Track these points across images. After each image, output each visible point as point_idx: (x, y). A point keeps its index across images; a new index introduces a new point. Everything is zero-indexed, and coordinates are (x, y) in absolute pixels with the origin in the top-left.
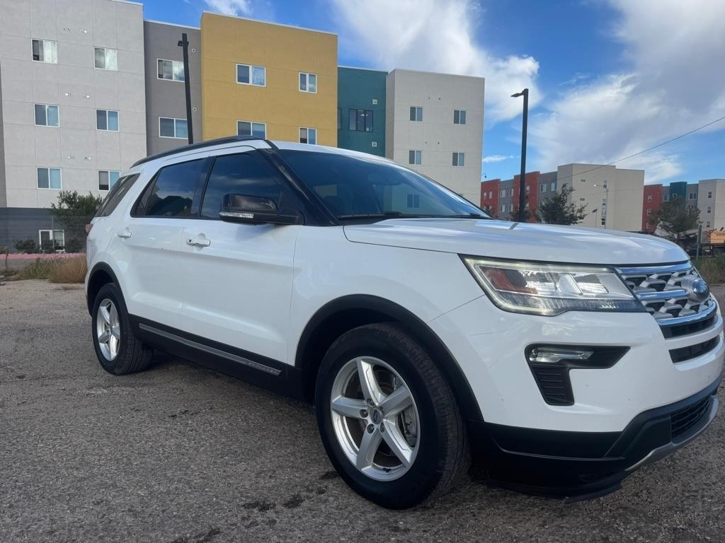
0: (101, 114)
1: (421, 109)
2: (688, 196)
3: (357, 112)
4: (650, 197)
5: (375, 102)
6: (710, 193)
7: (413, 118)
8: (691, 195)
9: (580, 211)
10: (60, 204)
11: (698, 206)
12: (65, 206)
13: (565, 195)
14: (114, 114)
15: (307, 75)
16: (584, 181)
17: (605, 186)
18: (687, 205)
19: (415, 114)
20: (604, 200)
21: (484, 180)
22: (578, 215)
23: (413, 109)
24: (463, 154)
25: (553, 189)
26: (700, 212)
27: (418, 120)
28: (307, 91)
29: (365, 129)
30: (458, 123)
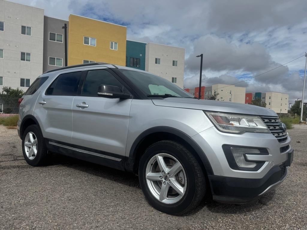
0: (23, 54)
1: (160, 59)
2: (262, 98)
3: (133, 59)
4: (248, 98)
5: (141, 55)
6: (270, 97)
7: (156, 63)
8: (263, 97)
10: (3, 92)
11: (266, 102)
12: (5, 93)
13: (215, 96)
14: (29, 54)
15: (114, 43)
16: (223, 90)
17: (230, 93)
18: (262, 101)
19: (157, 61)
20: (230, 98)
23: (156, 59)
24: (176, 78)
25: (210, 94)
26: (266, 104)
27: (158, 64)
28: (113, 49)
29: (137, 66)
30: (174, 66)
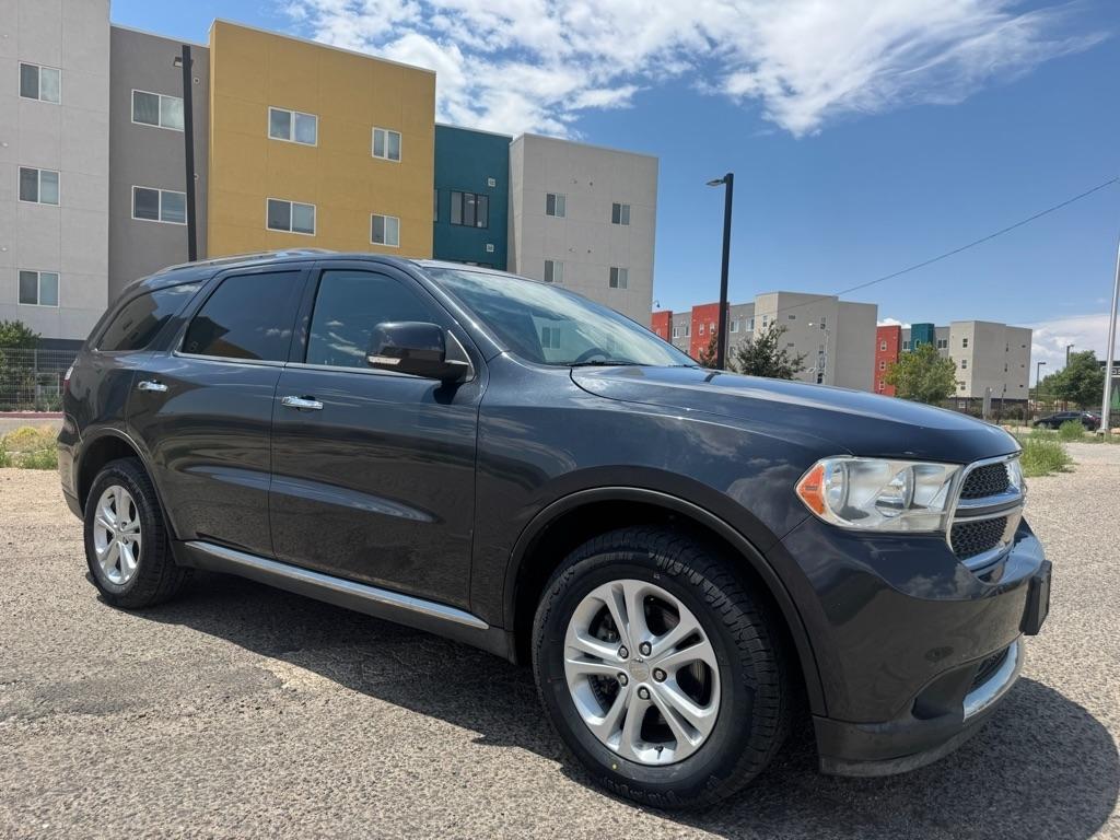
0: (28, 175)
1: (564, 198)
2: (936, 344)
3: (463, 196)
4: (885, 345)
5: (491, 182)
6: (965, 346)
7: (550, 211)
8: (940, 342)
9: (796, 363)
14: (52, 178)
15: (386, 132)
16: (794, 318)
17: (823, 326)
19: (553, 205)
20: (822, 347)
21: (655, 310)
22: (794, 368)
23: (550, 198)
24: (625, 271)
25: (749, 329)
27: (558, 215)
28: (386, 158)
29: (476, 224)
30: (618, 222)
